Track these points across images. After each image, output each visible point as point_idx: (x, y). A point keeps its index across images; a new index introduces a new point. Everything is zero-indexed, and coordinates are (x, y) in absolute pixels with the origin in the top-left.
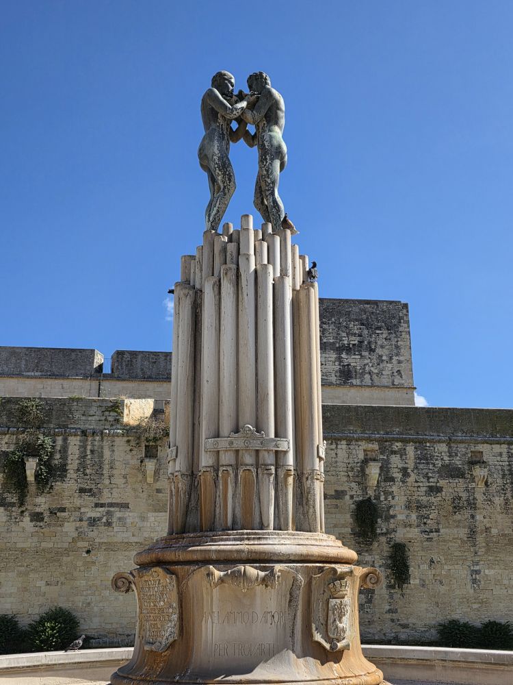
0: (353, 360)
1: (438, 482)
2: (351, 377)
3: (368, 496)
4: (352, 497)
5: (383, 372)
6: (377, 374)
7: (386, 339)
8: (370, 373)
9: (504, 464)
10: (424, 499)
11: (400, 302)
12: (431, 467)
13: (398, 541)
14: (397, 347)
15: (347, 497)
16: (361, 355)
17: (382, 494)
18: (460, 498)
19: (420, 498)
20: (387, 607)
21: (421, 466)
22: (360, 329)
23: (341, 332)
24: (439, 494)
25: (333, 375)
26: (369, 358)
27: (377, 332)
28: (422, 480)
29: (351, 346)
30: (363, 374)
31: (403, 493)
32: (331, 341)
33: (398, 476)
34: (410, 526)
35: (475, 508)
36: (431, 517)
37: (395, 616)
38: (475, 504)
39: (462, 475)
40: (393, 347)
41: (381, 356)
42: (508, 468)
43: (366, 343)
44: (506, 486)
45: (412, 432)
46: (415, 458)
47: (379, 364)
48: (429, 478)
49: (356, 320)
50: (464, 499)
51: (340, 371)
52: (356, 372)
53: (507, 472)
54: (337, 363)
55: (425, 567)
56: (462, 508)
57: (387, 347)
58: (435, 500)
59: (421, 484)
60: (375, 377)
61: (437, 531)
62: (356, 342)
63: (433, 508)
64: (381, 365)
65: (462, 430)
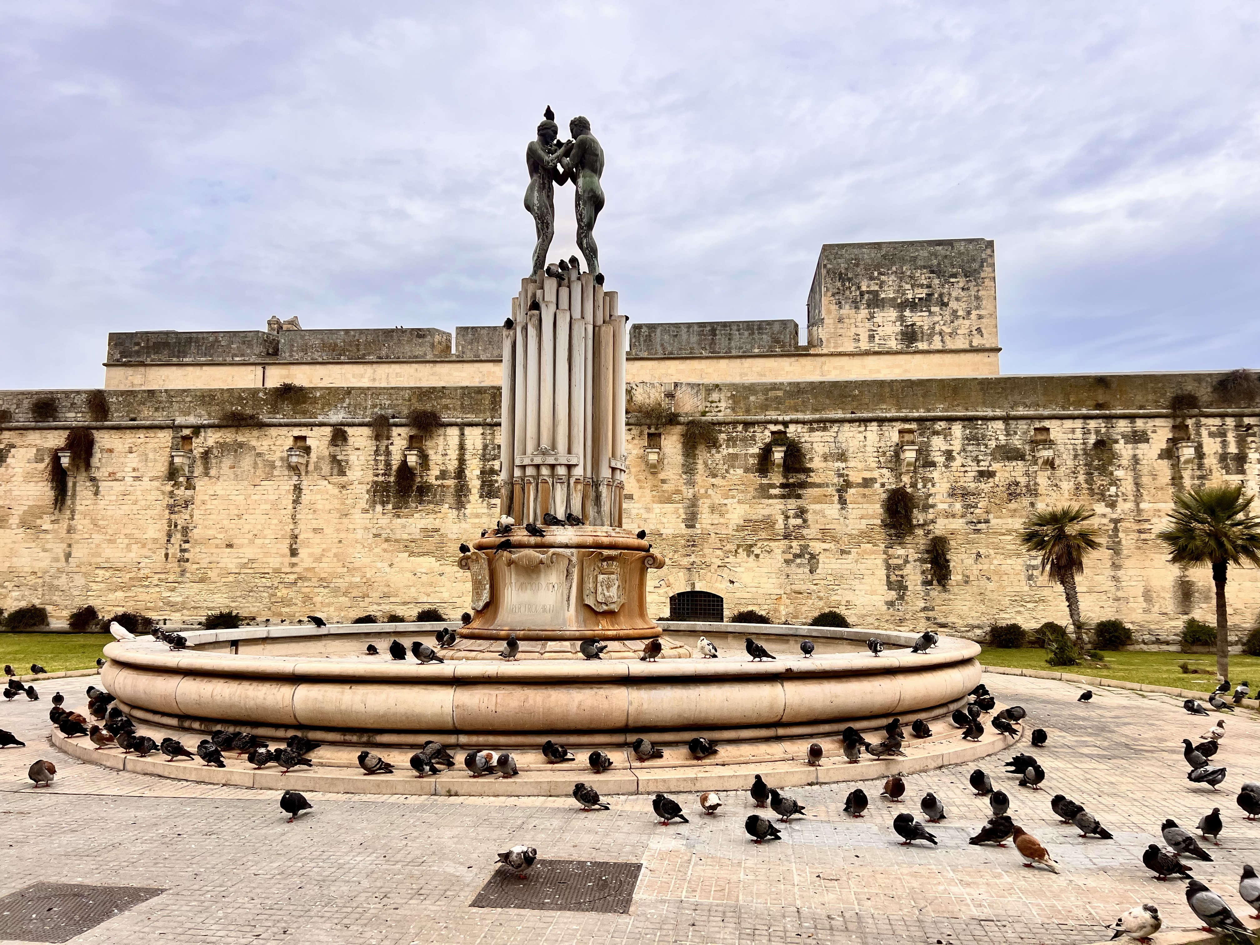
0: (920, 319)
1: (991, 465)
2: (916, 340)
3: (903, 484)
4: (883, 485)
5: (959, 332)
6: (951, 334)
7: (963, 289)
8: (940, 334)
9: (1076, 442)
10: (973, 485)
11: (983, 239)
12: (982, 448)
13: (938, 533)
14: (977, 298)
15: (877, 486)
16: (929, 311)
17: (920, 480)
18: (1017, 484)
19: (966, 485)
20: (922, 604)
21: (970, 448)
22: (929, 278)
23: (904, 284)
24: (991, 480)
25: (893, 338)
26: (941, 314)
27: (952, 280)
28: (971, 463)
29: (917, 300)
30: (931, 335)
31: (945, 480)
32: (891, 296)
33: (940, 459)
34: (954, 516)
35: (1036, 495)
36: (979, 505)
37: (931, 614)
38: (1036, 490)
39: (1022, 457)
40: (973, 298)
41: (956, 311)
42: (1082, 446)
43: (936, 295)
44: (1078, 468)
45: (960, 408)
46: (963, 439)
47: (953, 322)
48: (978, 462)
49: (925, 267)
50: (1022, 484)
51: (903, 333)
52: (922, 333)
53: (1080, 452)
54: (898, 323)
55: (971, 561)
56: (1020, 494)
57: (965, 299)
58: (985, 487)
59: (969, 469)
60: (947, 338)
61: (987, 521)
62: (924, 295)
63: (983, 495)
64: (956, 323)
65: (1024, 403)
